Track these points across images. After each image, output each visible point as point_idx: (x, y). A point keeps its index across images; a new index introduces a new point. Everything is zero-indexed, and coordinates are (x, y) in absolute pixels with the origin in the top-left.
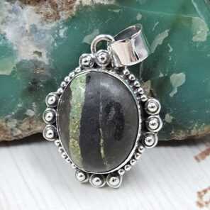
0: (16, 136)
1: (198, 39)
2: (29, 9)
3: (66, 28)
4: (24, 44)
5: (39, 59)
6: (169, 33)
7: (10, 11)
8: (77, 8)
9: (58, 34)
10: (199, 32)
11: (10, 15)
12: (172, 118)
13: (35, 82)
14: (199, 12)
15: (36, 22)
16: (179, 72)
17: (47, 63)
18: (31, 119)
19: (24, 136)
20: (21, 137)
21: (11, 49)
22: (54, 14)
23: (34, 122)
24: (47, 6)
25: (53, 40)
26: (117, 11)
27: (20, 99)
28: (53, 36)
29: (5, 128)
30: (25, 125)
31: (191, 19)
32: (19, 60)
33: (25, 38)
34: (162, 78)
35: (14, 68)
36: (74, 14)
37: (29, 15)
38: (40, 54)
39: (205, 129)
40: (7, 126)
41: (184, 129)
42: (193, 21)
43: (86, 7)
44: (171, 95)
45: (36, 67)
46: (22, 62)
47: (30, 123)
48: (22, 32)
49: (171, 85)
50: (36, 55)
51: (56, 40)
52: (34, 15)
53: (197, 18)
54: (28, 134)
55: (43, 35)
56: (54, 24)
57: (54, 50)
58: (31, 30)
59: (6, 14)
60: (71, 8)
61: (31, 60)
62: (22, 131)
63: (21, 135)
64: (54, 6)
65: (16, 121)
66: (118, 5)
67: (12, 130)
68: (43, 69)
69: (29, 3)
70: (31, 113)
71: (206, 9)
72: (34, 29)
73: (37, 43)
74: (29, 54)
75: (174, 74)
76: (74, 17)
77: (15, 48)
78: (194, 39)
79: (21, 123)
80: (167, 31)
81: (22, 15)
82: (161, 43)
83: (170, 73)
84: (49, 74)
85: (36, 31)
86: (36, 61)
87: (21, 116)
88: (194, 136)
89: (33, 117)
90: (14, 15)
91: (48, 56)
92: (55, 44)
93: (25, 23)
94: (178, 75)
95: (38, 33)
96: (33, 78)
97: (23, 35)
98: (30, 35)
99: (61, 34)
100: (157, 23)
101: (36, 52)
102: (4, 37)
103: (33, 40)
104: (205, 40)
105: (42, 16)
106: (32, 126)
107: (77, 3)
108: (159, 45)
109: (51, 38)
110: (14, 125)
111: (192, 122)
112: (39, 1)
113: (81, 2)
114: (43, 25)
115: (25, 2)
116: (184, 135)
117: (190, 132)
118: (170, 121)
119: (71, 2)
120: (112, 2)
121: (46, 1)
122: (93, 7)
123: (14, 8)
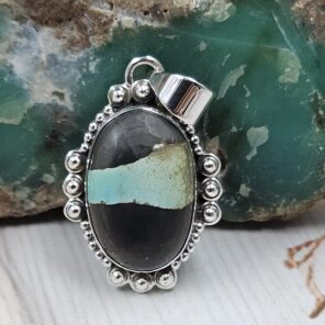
0: (28, 211)
1: (286, 80)
2: (46, 31)
3: (98, 60)
4: (38, 81)
5: (60, 103)
6: (246, 70)
7: (19, 35)
8: (115, 31)
9: (87, 67)
10: (288, 70)
11: (19, 40)
12: (249, 190)
13: (55, 135)
14: (288, 42)
15: (56, 51)
16: (259, 126)
17: (71, 109)
18: (49, 188)
19: (40, 211)
20: (35, 213)
21: (20, 89)
22: (82, 39)
23: (54, 191)
25: (80, 76)
26: (172, 37)
27: (33, 159)
28: (80, 69)
29: (12, 199)
30: (41, 196)
31: (276, 51)
32: (31, 103)
33: (40, 73)
34: (235, 133)
35: (25, 115)
36: (110, 39)
37: (46, 41)
38: (61, 96)
39: (297, 207)
40: (15, 197)
41: (267, 206)
42: (280, 54)
43: (127, 30)
44: (249, 157)
45: (57, 113)
46: (36, 107)
47: (49, 192)
48: (36, 65)
49: (248, 144)
50: (56, 98)
51: (84, 76)
52: (53, 40)
53: (284, 49)
54: (45, 207)
55: (65, 70)
56: (81, 55)
57: (81, 90)
58: (49, 61)
59: (13, 38)
60: (106, 31)
61: (49, 105)
62: (37, 203)
63: (34, 209)
64: (82, 28)
65: (27, 190)
66: (173, 29)
67: (22, 202)
68: (65, 117)
69: (47, 23)
70: (49, 178)
72: (53, 59)
73: (57, 81)
74: (46, 95)
75: (252, 129)
76: (109, 45)
77: (26, 86)
78: (281, 79)
79: (35, 192)
80: (242, 68)
81: (36, 40)
82: (234, 84)
83: (247, 127)
84: (75, 124)
85: (56, 63)
86: (57, 105)
87: (35, 182)
88: (281, 216)
89: (53, 184)
90: (25, 40)
91: (72, 97)
92: (84, 83)
93: (40, 52)
94: (259, 130)
95: (58, 66)
96: (52, 129)
97: (37, 69)
98: (47, 68)
99: (92, 68)
100: (229, 55)
101: (56, 93)
102: (10, 71)
103: (51, 75)
104: (297, 80)
105: (65, 42)
106: (51, 197)
107: (115, 24)
108: (231, 87)
109: (76, 74)
110: (26, 196)
111: (277, 196)
112: (60, 21)
113: (119, 23)
114: (65, 54)
115: (41, 22)
116: (266, 215)
117: (275, 211)
118: (247, 195)
119: (105, 23)
120: (165, 25)
121: (70, 20)
122: (137, 31)
123: (26, 29)
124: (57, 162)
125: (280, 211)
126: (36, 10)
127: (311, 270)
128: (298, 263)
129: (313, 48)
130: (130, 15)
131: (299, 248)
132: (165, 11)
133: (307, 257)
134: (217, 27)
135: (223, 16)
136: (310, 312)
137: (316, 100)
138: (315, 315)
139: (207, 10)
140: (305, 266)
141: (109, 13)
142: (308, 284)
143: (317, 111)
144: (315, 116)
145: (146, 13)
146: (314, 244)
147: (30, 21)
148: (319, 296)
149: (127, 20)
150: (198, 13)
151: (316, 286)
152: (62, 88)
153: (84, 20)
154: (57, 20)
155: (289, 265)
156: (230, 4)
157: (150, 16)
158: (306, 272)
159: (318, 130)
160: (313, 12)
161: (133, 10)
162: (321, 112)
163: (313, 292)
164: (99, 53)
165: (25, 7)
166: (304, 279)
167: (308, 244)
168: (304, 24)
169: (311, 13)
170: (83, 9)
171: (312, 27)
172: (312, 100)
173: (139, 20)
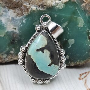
0: (6, 61)
1: (80, 26)
2: (11, 11)
3: (26, 19)
4: (9, 25)
5: (15, 31)
7: (3, 11)
8: (30, 11)
9: (23, 21)
10: (80, 23)
11: (3, 13)
12: (69, 57)
13: (13, 40)
14: (80, 15)
15: (14, 16)
16: (72, 39)
17: (18, 33)
19: (9, 61)
20: (8, 62)
22: (21, 13)
23: (14, 56)
24: (18, 10)
25: (20, 24)
26: (47, 13)
27: (7, 47)
28: (21, 22)
30: (10, 57)
31: (77, 18)
32: (7, 31)
33: (9, 22)
34: (65, 41)
35: (5, 34)
36: (29, 13)
37: (11, 13)
39: (83, 62)
40: (2, 57)
41: (74, 62)
43: (34, 11)
44: (69, 48)
45: (14, 34)
47: (12, 56)
48: (8, 20)
49: (69, 44)
51: (22, 24)
52: (13, 13)
53: (79, 17)
54: (11, 60)
55: (16, 22)
56: (21, 17)
57: (21, 27)
59: (2, 12)
60: (28, 11)
61: (12, 31)
62: (9, 59)
63: (8, 61)
64: (21, 10)
65: (6, 55)
66: (47, 11)
67: (4, 58)
68: (16, 35)
69: (11, 8)
70: (12, 52)
71: (83, 14)
72: (13, 19)
73: (14, 25)
74: (11, 29)
75: (70, 40)
76: (29, 15)
77: (5, 26)
79: (8, 56)
80: (67, 22)
81: (8, 13)
82: (65, 27)
84: (19, 37)
85: (14, 20)
86: (14, 32)
87: (8, 53)
88: (78, 65)
89: (13, 54)
90: (5, 13)
91: (18, 30)
93: (9, 16)
94: (72, 40)
95: (14, 21)
96: (13, 38)
97: (8, 21)
98: (11, 21)
99: (24, 21)
100: (63, 19)
101: (14, 28)
102: (1, 22)
103: (12, 23)
104: (83, 26)
105: (16, 14)
106: (12, 57)
107: (30, 9)
109: (19, 23)
110: (6, 57)
111: (77, 59)
112: (15, 8)
113: (32, 9)
114: (16, 17)
115: (10, 8)
116: (74, 64)
117: (76, 63)
119: (28, 9)
120: (45, 9)
121: (18, 7)
122: (37, 11)
123: (5, 10)
124: (14, 48)
125: (78, 63)
126: (8, 4)
127: (86, 81)
128: (82, 79)
129: (87, 17)
130: (35, 7)
131: (83, 74)
132: (45, 6)
133: (85, 77)
134: (60, 10)
135: (62, 7)
139: (57, 6)
140: (84, 79)
141: (29, 6)
142: (85, 85)
143: (88, 35)
144: (88, 37)
145: (39, 6)
146: (87, 73)
147: (6, 8)
148: (88, 88)
149: (34, 8)
150: (54, 6)
151: (87, 86)
153: (22, 8)
154: (14, 8)
155: (80, 79)
157: (41, 7)
158: (85, 81)
159: (89, 40)
160: (87, 7)
161: (36, 5)
163: (86, 87)
164: (26, 17)
165: (5, 3)
166: (83, 83)
167: (86, 73)
168: (85, 10)
170: (22, 5)
171: (87, 11)
172: (87, 32)
173: (38, 8)
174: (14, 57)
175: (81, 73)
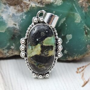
0: (7, 56)
1: (77, 22)
2: (12, 7)
3: (26, 15)
4: (10, 21)
5: (15, 27)
6: (66, 19)
7: (5, 8)
8: (30, 8)
10: (77, 19)
11: (4, 9)
12: (67, 52)
13: (14, 36)
14: (77, 11)
15: (14, 13)
17: (18, 28)
18: (13, 50)
20: (9, 57)
21: (5, 23)
22: (21, 10)
24: (19, 7)
25: (21, 20)
27: (8, 42)
28: (21, 18)
29: (3, 53)
30: (10, 52)
32: (7, 27)
33: (10, 18)
34: (63, 36)
35: (6, 30)
36: (29, 10)
37: (12, 10)
38: (16, 25)
39: (80, 56)
40: (3, 52)
41: (72, 56)
42: (75, 15)
43: (33, 7)
44: (67, 43)
45: (14, 30)
46: (9, 28)
47: (13, 51)
49: (67, 39)
50: (14, 25)
51: (22, 20)
52: (14, 10)
53: (76, 13)
55: (17, 18)
56: (21, 14)
57: (21, 23)
58: (12, 15)
59: (3, 9)
60: (28, 8)
61: (12, 27)
62: (9, 54)
64: (21, 7)
65: (7, 50)
66: (46, 7)
67: (5, 53)
68: (17, 31)
69: (12, 5)
70: (13, 47)
71: (80, 10)
72: (13, 15)
73: (14, 21)
74: (12, 25)
76: (29, 11)
77: (6, 22)
78: (76, 21)
80: (65, 18)
81: (9, 10)
82: (63, 23)
84: (19, 33)
87: (9, 48)
89: (13, 49)
90: (6, 9)
91: (19, 26)
93: (10, 13)
94: (69, 35)
95: (15, 17)
96: (13, 34)
97: (9, 17)
98: (12, 17)
99: (24, 18)
100: (61, 15)
101: (14, 24)
102: (2, 18)
103: (13, 19)
104: (80, 22)
105: (17, 10)
106: (13, 52)
107: (30, 6)
108: (62, 23)
111: (75, 54)
113: (31, 5)
114: (17, 14)
115: (10, 5)
116: (72, 59)
117: (74, 58)
118: (66, 53)
119: (28, 6)
120: (44, 6)
121: (18, 4)
122: (36, 8)
123: (6, 7)
124: (15, 43)
125: (75, 58)
126: (9, 2)
127: (83, 74)
128: (80, 72)
129: (84, 13)
131: (80, 68)
132: (44, 2)
133: (82, 70)
134: (58, 7)
135: (60, 4)
136: (82, 85)
137: (85, 27)
138: (83, 86)
139: (55, 2)
140: (82, 73)
141: (29, 3)
142: (82, 78)
144: (85, 32)
145: (39, 3)
147: (7, 5)
148: (85, 81)
149: (33, 5)
150: (53, 3)
151: (84, 78)
152: (16, 23)
153: (22, 5)
154: (15, 5)
155: (77, 72)
156: (62, 1)
159: (85, 36)
160: (84, 3)
161: (35, 2)
162: (86, 31)
163: (83, 80)
164: (26, 13)
165: (6, 0)
166: (81, 76)
167: (83, 67)
168: (82, 7)
169: (84, 4)
170: (22, 2)
171: (84, 7)
172: (84, 27)
173: (37, 5)
174: (15, 52)
175: (78, 67)
